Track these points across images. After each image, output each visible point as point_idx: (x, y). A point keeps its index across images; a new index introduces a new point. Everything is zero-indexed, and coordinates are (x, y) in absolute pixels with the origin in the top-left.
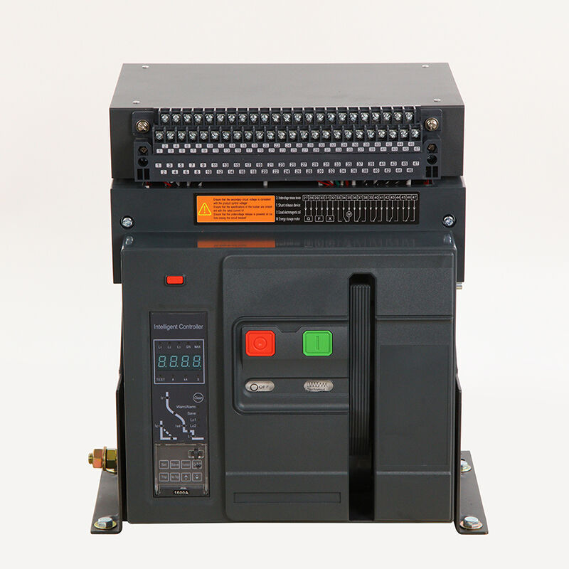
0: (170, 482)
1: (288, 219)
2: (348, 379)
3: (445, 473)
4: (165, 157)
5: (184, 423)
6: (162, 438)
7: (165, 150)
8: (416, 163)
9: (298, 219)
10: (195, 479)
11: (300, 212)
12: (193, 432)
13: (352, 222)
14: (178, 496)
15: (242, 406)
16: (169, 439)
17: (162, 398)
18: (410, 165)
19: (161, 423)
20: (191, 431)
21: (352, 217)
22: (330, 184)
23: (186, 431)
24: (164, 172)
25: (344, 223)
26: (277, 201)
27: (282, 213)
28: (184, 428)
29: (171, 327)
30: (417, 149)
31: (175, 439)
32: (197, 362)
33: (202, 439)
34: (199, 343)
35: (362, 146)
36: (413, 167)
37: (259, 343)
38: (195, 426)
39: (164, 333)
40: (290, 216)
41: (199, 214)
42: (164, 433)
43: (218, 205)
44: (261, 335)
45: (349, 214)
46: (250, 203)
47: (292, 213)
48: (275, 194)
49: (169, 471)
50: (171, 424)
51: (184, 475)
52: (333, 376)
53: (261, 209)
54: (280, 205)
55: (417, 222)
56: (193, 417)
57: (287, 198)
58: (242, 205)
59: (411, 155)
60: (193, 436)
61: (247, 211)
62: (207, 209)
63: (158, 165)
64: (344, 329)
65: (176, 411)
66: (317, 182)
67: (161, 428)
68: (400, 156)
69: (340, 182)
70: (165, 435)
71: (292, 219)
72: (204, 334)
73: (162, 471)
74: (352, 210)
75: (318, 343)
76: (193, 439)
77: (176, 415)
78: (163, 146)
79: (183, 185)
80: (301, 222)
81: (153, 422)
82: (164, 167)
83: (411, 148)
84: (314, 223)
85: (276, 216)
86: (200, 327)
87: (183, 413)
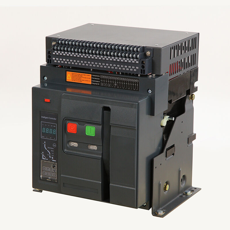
0: (46, 175)
1: (95, 84)
2: (102, 147)
3: (133, 188)
4: (56, 56)
5: (50, 154)
6: (43, 158)
7: (56, 53)
8: (137, 68)
9: (99, 84)
10: (54, 176)
11: (99, 82)
12: (52, 158)
13: (116, 88)
14: (47, 181)
15: (65, 150)
16: (45, 159)
17: (43, 143)
18: (135, 68)
19: (43, 153)
20: (52, 157)
21: (116, 86)
22: (113, 72)
23: (50, 157)
24: (55, 61)
25: (114, 87)
26: (92, 77)
27: (93, 81)
28: (50, 156)
29: (46, 118)
30: (137, 62)
31: (47, 159)
32: (55, 132)
33: (55, 161)
34: (55, 125)
35: (119, 59)
36: (136, 69)
37: (72, 127)
38: (53, 156)
39: (44, 120)
40: (96, 83)
41: (67, 78)
42: (44, 156)
43: (73, 76)
44: (72, 125)
45: (116, 85)
46: (83, 76)
47: (97, 81)
48: (92, 74)
49: (46, 171)
50: (46, 154)
51: (50, 173)
52: (97, 144)
53: (86, 79)
54: (93, 78)
55: (138, 90)
56: (53, 152)
57: (95, 76)
58: (81, 77)
59: (135, 64)
60: (53, 159)
61: (82, 79)
62: (70, 77)
63: (54, 59)
64: (100, 127)
65: (48, 149)
66: (108, 71)
67: (43, 155)
68: (131, 64)
69: (116, 72)
70: (44, 158)
71: (97, 84)
72: (56, 122)
73: (44, 171)
74: (116, 83)
75: (90, 131)
76: (53, 160)
77: (48, 151)
78: (55, 52)
79: (62, 67)
80: (100, 85)
81: (40, 152)
82: (56, 60)
83: (135, 62)
84: (104, 86)
85: (92, 82)
86: (55, 119)
87: (50, 150)
